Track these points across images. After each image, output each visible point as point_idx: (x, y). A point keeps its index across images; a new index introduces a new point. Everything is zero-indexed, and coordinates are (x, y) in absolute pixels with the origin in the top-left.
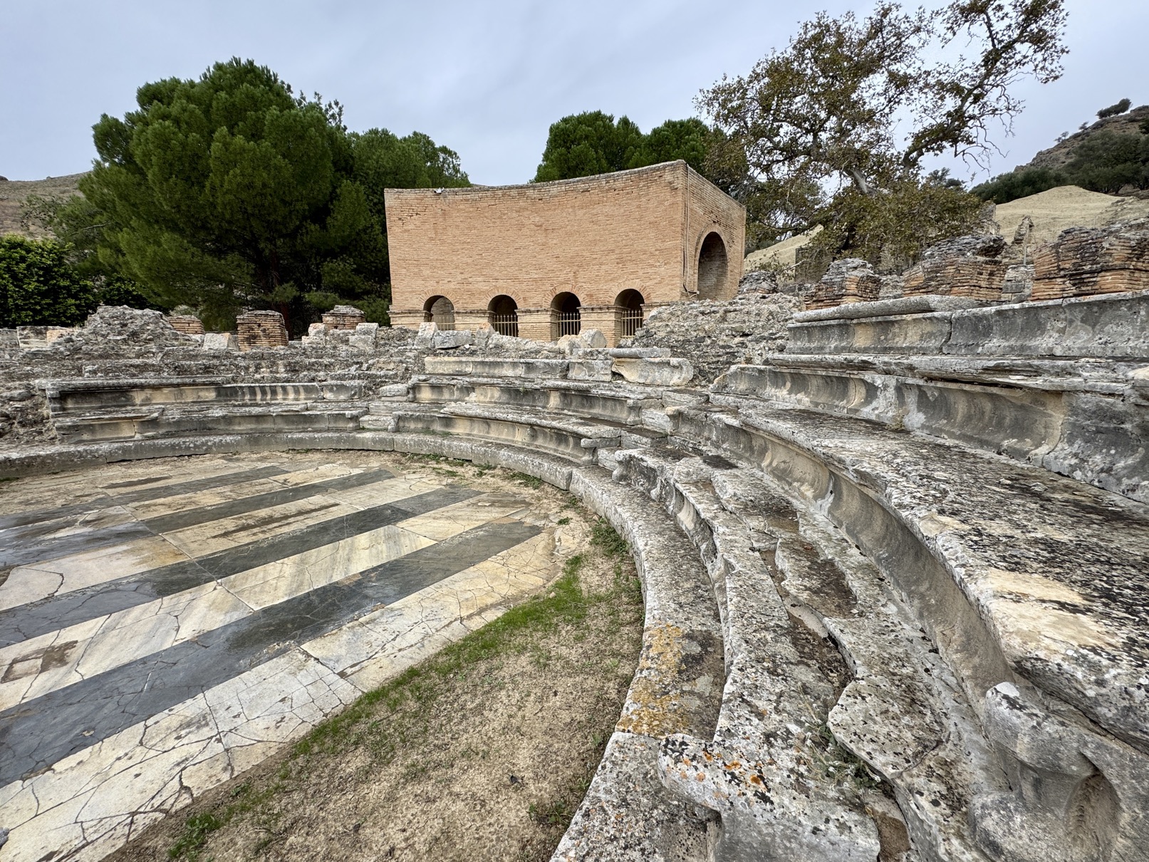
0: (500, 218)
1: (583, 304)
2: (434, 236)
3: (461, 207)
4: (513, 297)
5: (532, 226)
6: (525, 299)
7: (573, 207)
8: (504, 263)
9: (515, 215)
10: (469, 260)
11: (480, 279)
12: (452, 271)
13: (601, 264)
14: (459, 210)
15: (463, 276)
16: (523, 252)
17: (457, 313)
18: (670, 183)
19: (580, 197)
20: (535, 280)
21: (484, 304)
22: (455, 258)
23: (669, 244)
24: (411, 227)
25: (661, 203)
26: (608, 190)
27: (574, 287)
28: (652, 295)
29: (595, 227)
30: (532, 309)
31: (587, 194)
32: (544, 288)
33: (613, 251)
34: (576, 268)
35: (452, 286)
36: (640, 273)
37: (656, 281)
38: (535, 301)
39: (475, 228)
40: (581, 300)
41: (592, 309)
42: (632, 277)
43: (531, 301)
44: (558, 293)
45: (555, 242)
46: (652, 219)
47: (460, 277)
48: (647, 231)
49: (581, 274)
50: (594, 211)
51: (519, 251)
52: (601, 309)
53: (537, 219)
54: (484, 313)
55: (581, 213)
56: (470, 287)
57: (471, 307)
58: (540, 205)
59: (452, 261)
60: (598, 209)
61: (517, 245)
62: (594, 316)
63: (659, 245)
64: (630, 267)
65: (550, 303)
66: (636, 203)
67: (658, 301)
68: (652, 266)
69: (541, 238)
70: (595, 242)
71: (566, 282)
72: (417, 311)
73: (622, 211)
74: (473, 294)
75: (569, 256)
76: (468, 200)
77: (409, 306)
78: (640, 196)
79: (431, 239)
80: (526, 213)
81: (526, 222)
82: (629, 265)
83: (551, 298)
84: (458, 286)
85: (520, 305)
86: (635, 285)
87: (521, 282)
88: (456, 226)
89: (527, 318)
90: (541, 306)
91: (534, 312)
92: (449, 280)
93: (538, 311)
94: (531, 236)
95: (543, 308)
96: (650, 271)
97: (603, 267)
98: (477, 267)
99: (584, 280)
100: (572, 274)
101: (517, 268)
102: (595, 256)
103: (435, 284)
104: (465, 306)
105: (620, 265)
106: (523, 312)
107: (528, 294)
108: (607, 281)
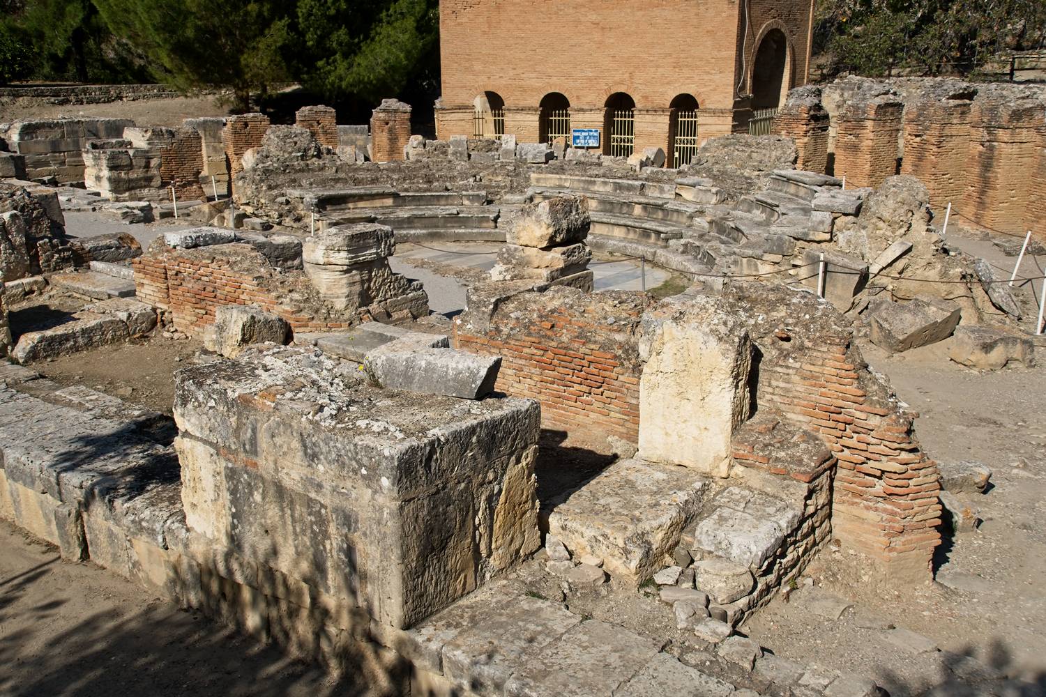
0: (556, 13)
1: (638, 105)
2: (487, 30)
4: (566, 95)
5: (589, 24)
6: (578, 97)
8: (558, 60)
9: (571, 11)
10: (523, 56)
11: (534, 75)
12: (504, 67)
13: (658, 67)
15: (515, 72)
16: (579, 49)
17: (509, 109)
20: (590, 79)
21: (536, 101)
22: (507, 53)
23: (724, 54)
24: (464, 20)
25: (718, 13)
27: (629, 88)
28: (707, 102)
29: (653, 30)
30: (586, 107)
32: (598, 87)
33: (670, 55)
34: (632, 69)
35: (503, 82)
36: (696, 79)
37: (711, 88)
38: (588, 100)
39: (530, 23)
40: (635, 101)
41: (647, 111)
42: (688, 82)
43: (584, 100)
44: (613, 92)
45: (612, 41)
46: (710, 28)
47: (511, 73)
48: (704, 39)
49: (637, 75)
50: (653, 14)
51: (574, 49)
52: (655, 111)
53: (594, 17)
54: (536, 111)
55: (640, 13)
56: (522, 83)
57: (522, 104)
59: (504, 57)
60: (656, 12)
61: (572, 42)
62: (648, 118)
63: (715, 53)
64: (687, 72)
65: (604, 102)
66: (695, 10)
67: (712, 107)
68: (708, 73)
69: (598, 37)
70: (652, 45)
71: (622, 83)
72: (467, 107)
73: (681, 16)
74: (525, 91)
75: (626, 56)
77: (458, 102)
79: (484, 33)
80: (583, 10)
81: (583, 19)
82: (685, 70)
83: (605, 98)
84: (510, 82)
85: (573, 103)
86: (690, 90)
87: (575, 80)
88: (511, 20)
89: (580, 116)
90: (595, 105)
91: (587, 110)
92: (501, 75)
93: (591, 110)
94: (587, 33)
95: (597, 107)
96: (706, 77)
97: (660, 70)
98: (530, 63)
99: (640, 82)
100: (627, 75)
101: (571, 66)
102: (652, 58)
103: (486, 79)
104: (517, 102)
105: (677, 70)
106: (576, 111)
107: (581, 93)
108: (663, 84)
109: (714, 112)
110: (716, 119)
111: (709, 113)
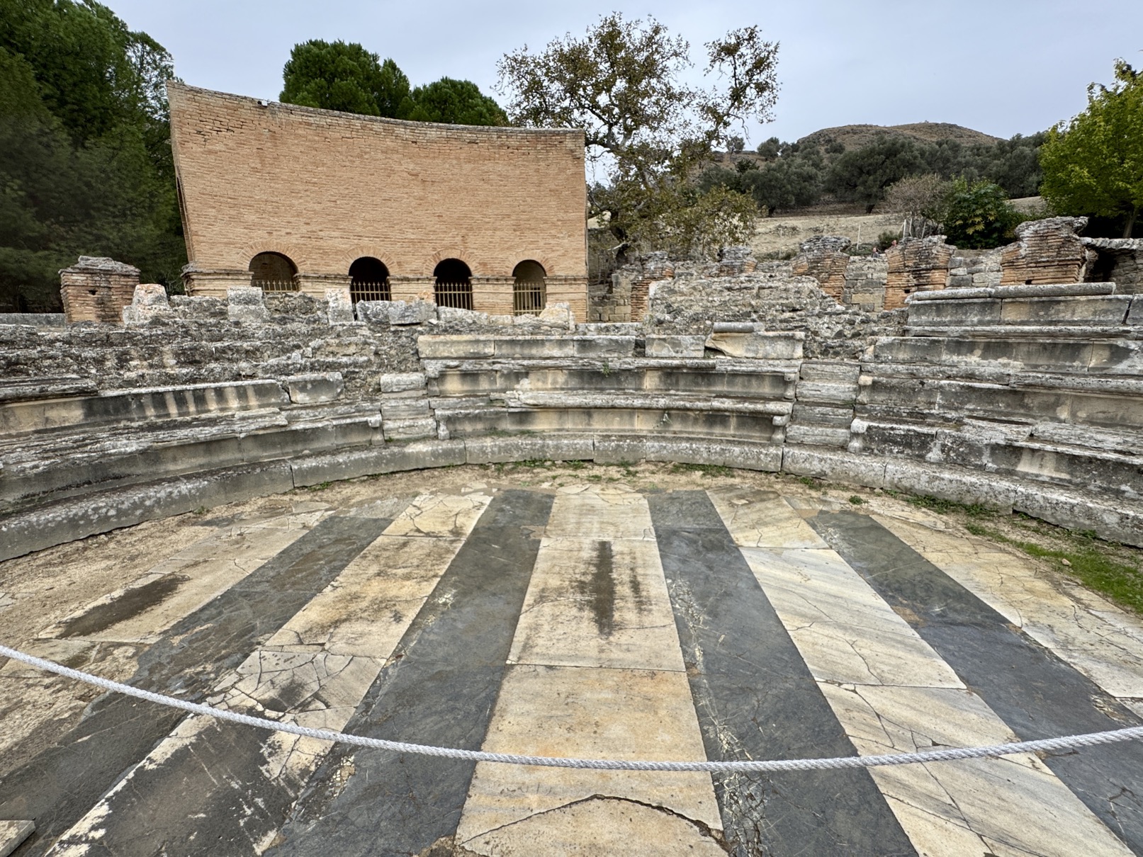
0: (360, 156)
1: (476, 274)
2: (259, 166)
3: (300, 132)
4: (383, 260)
5: (405, 175)
6: (399, 264)
7: (458, 159)
8: (368, 216)
9: (380, 156)
10: (318, 207)
11: (335, 234)
12: (292, 220)
13: (495, 229)
14: (297, 136)
15: (309, 228)
16: (394, 204)
17: (306, 277)
18: (572, 151)
19: (466, 148)
20: (412, 242)
21: (344, 267)
23: (572, 215)
24: (218, 147)
25: (562, 170)
26: (501, 146)
27: (462, 253)
28: (556, 268)
29: (486, 186)
30: (411, 276)
31: (476, 146)
32: (424, 252)
33: (509, 216)
34: (464, 231)
35: (294, 240)
36: (541, 243)
37: (559, 253)
38: (413, 267)
39: (324, 165)
40: (472, 268)
41: (488, 280)
42: (531, 246)
43: (408, 267)
44: (443, 258)
45: (436, 197)
46: (553, 187)
47: (304, 229)
48: (548, 199)
49: (471, 239)
50: (485, 168)
51: (389, 203)
52: (497, 280)
53: (411, 166)
54: (345, 279)
55: (468, 167)
56: (321, 243)
57: (324, 270)
58: (414, 149)
59: (291, 206)
60: (489, 166)
61: (385, 195)
62: (489, 288)
63: (561, 215)
64: (530, 236)
65: (433, 269)
66: (533, 166)
67: (562, 274)
68: (554, 237)
69: (418, 191)
70: (487, 204)
71: (453, 246)
72: (239, 273)
73: (518, 172)
74: (325, 253)
75: (455, 216)
76: (310, 124)
77: (224, 264)
78: (538, 160)
79: (255, 170)
80: (395, 156)
81: (396, 167)
82: (527, 233)
83: (433, 266)
84: (302, 241)
85: (393, 271)
86: (535, 256)
87: (393, 244)
88: (295, 157)
89: (404, 287)
90: (422, 274)
91: (413, 280)
92: (288, 231)
93: (418, 279)
94: (404, 187)
95: (424, 276)
96: (552, 242)
97: (498, 233)
98: (332, 218)
99: (475, 246)
100: (459, 238)
101: (387, 224)
102: (487, 220)
103: (266, 235)
104: (315, 268)
105: (518, 233)
106: (398, 280)
107: (403, 258)
108: (502, 249)
109: (565, 280)
110: (567, 286)
111: (560, 280)
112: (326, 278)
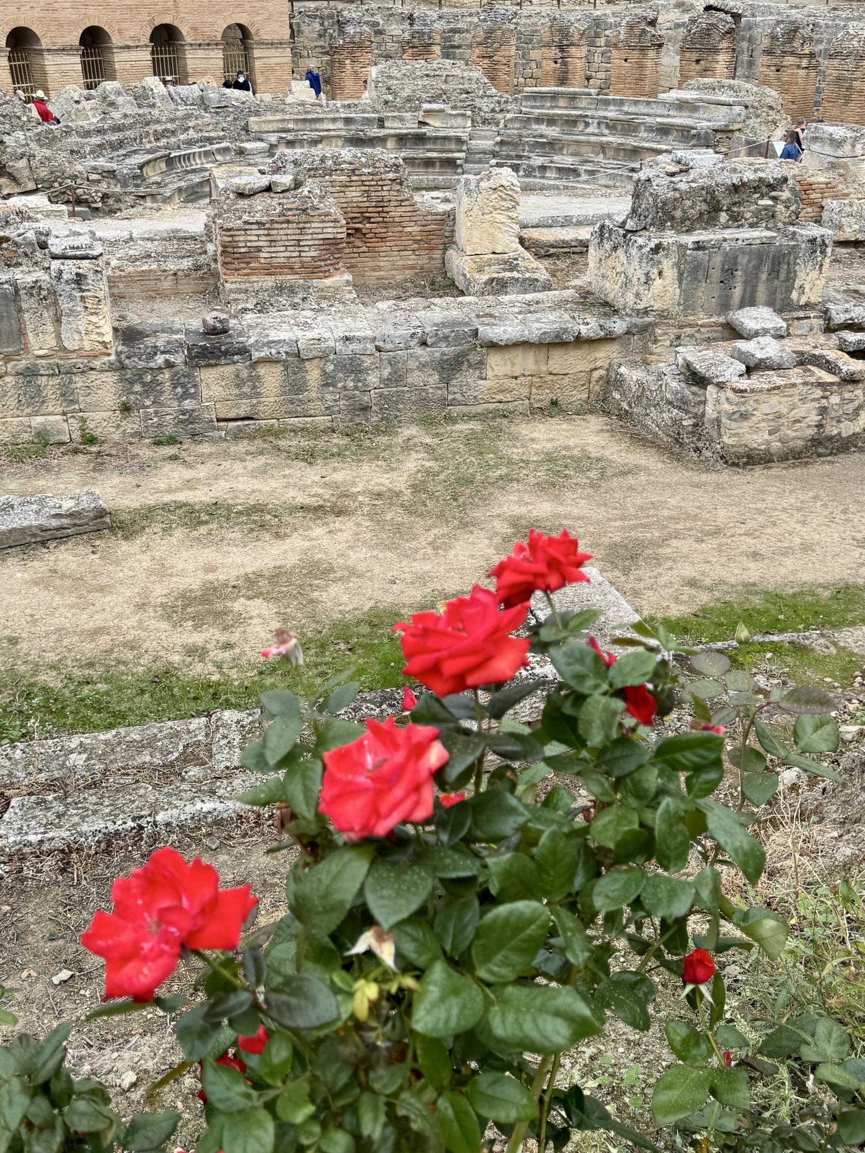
1: (188, 39)
4: (106, 28)
6: (119, 31)
17: (48, 50)
20: (130, 8)
21: (74, 38)
27: (174, 17)
28: (262, 32)
30: (130, 43)
32: (140, 17)
36: (247, 7)
37: (264, 16)
38: (132, 34)
40: (184, 33)
41: (199, 45)
42: (238, 10)
43: (127, 35)
44: (157, 24)
47: (43, 2)
49: (182, 3)
52: (208, 45)
54: (77, 50)
56: (57, 15)
57: (61, 42)
62: (201, 53)
65: (148, 36)
67: (268, 38)
71: (166, 11)
74: (60, 25)
83: (149, 31)
84: (42, 14)
85: (116, 40)
86: (242, 19)
87: (113, 11)
89: (125, 55)
90: (139, 41)
91: (132, 47)
93: (137, 47)
95: (142, 43)
96: (257, 5)
99: (186, 10)
100: (171, 2)
103: (16, 11)
104: (55, 40)
106: (120, 47)
107: (123, 25)
108: (211, 13)
109: (272, 44)
110: (273, 51)
111: (267, 44)
112: (63, 50)
